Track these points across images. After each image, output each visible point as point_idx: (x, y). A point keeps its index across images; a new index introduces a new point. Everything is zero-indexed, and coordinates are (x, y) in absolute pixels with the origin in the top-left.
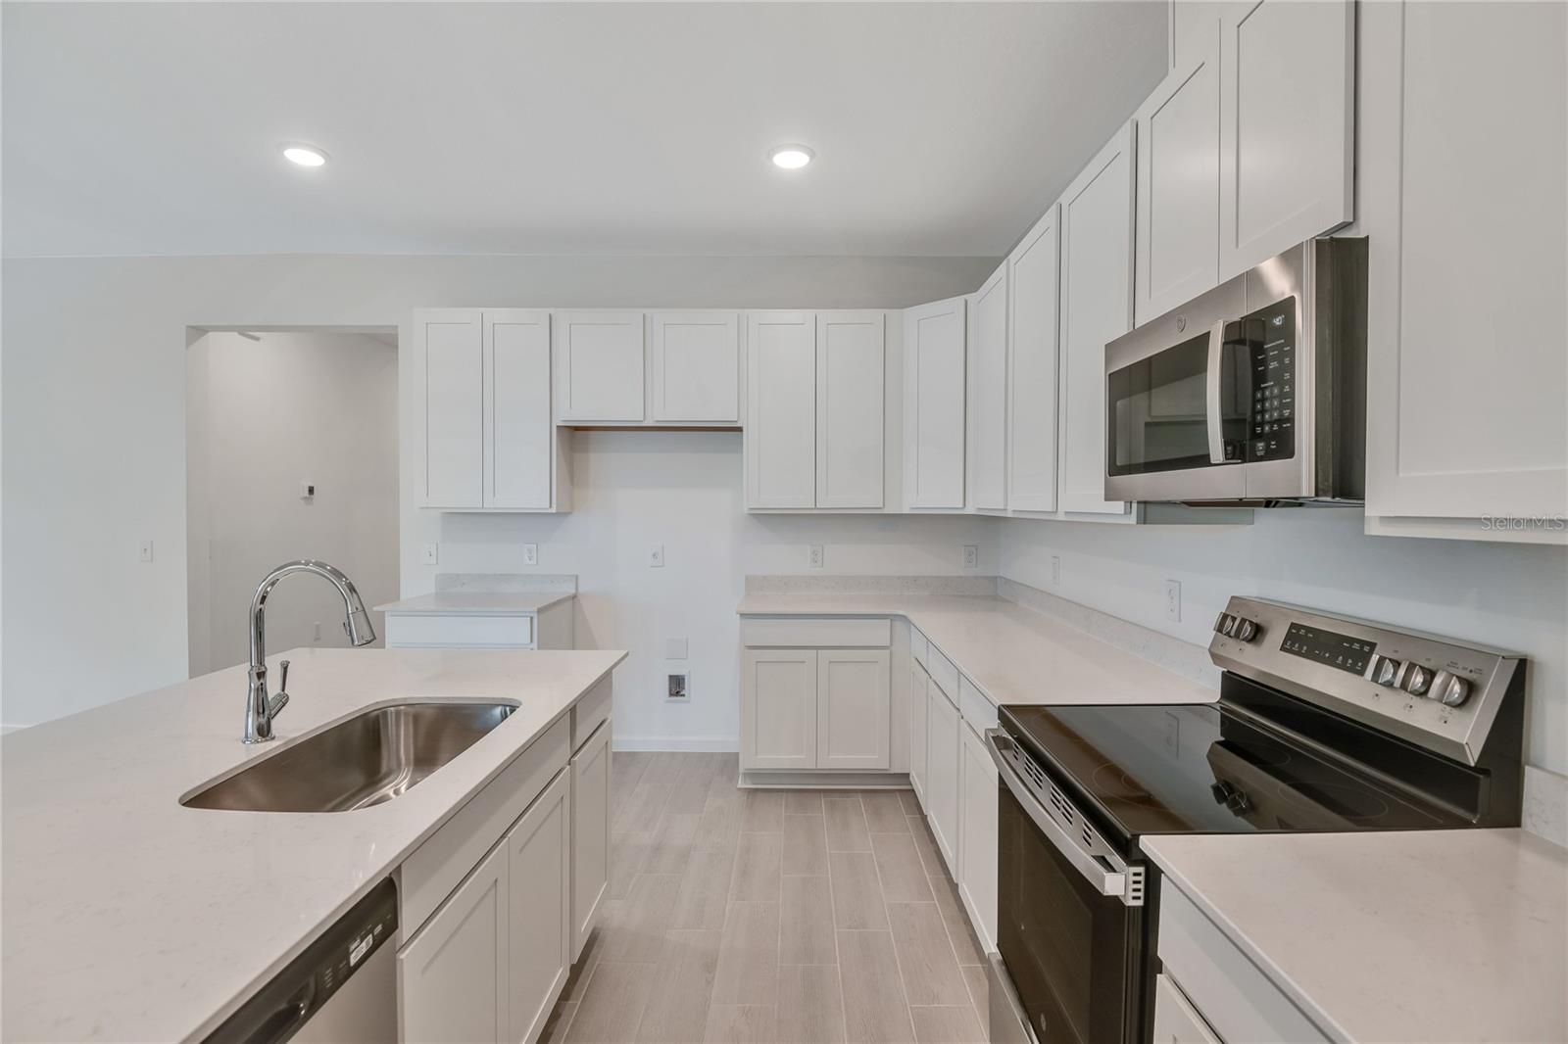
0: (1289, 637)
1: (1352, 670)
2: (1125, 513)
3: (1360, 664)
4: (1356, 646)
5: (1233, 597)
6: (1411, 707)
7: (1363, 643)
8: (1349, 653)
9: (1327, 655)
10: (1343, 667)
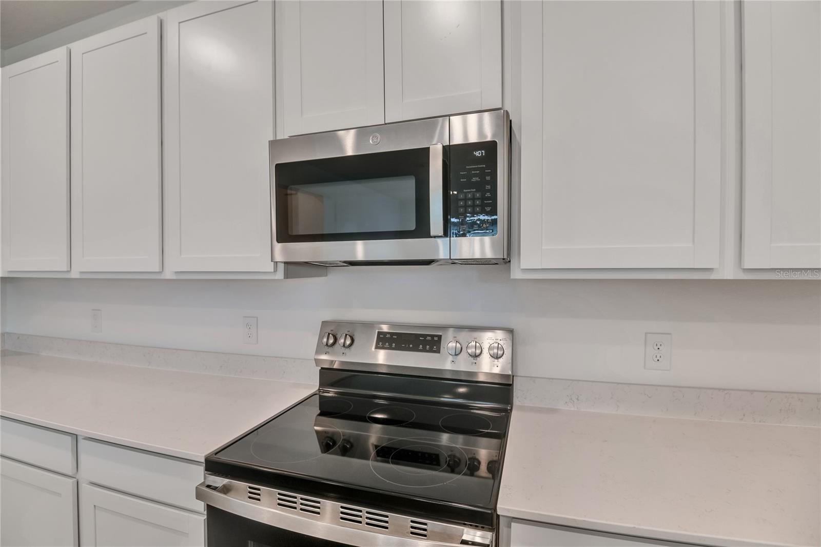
0: (379, 339)
1: (431, 351)
2: (274, 271)
3: (435, 347)
4: (429, 338)
5: (323, 322)
6: (475, 363)
7: (433, 336)
8: (425, 343)
9: (411, 346)
10: (424, 350)
